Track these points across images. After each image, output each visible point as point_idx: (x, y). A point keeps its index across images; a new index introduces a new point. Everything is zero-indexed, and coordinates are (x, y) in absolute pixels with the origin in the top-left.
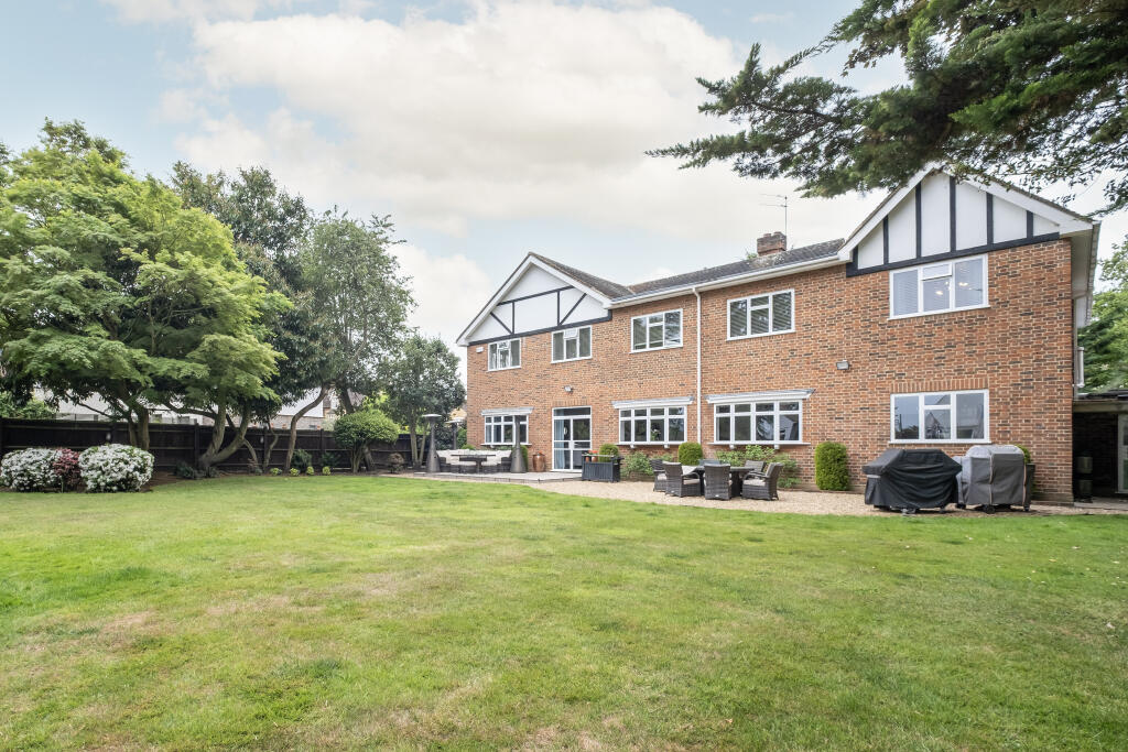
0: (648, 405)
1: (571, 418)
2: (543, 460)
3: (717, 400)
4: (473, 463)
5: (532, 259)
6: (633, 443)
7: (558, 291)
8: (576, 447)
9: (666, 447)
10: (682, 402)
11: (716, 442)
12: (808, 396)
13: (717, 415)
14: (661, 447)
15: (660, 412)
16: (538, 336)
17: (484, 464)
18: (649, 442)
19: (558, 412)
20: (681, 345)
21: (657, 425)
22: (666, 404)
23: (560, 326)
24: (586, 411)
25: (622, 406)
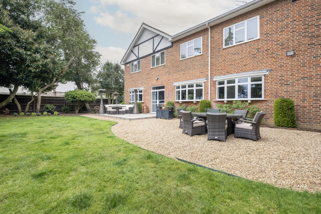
0: (187, 83)
1: (158, 90)
2: (147, 108)
3: (218, 78)
4: (115, 110)
5: (144, 26)
6: (181, 101)
7: (153, 38)
8: (159, 103)
9: (194, 102)
10: (201, 81)
11: (218, 100)
12: (267, 73)
13: (218, 86)
14: (192, 102)
15: (192, 86)
16: (146, 58)
17: (120, 110)
18: (187, 100)
19: (154, 88)
20: (202, 54)
21: (191, 92)
22: (194, 82)
23: (154, 52)
24: (163, 87)
25: (176, 84)
